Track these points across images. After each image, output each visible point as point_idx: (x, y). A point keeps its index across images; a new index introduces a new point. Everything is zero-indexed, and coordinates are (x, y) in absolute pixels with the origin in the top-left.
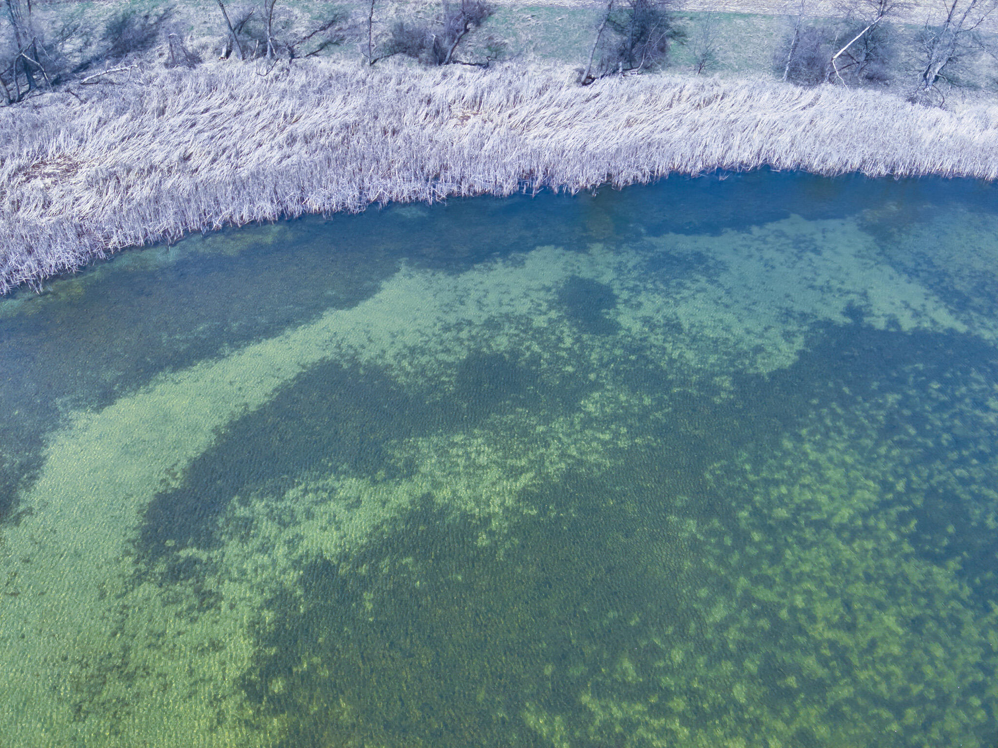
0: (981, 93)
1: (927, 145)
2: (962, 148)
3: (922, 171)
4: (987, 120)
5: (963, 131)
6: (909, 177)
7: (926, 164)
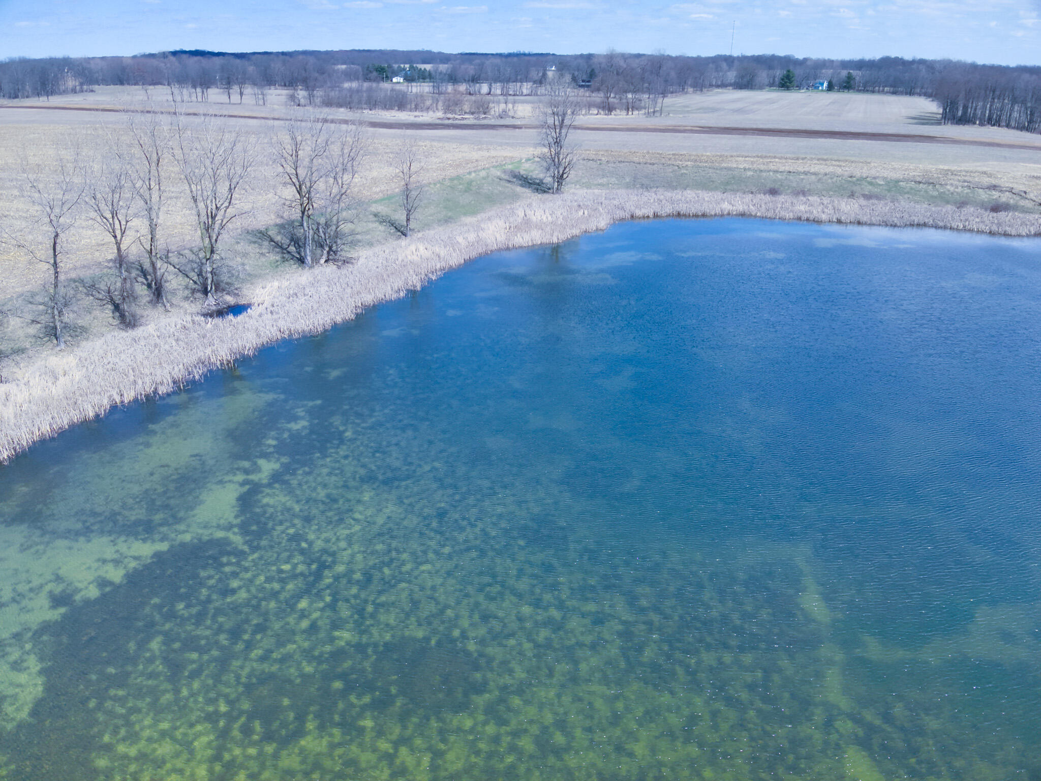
0: (30, 353)
1: (13, 421)
2: (48, 407)
3: (25, 444)
4: (53, 372)
5: (37, 392)
6: (17, 455)
7: (25, 436)
